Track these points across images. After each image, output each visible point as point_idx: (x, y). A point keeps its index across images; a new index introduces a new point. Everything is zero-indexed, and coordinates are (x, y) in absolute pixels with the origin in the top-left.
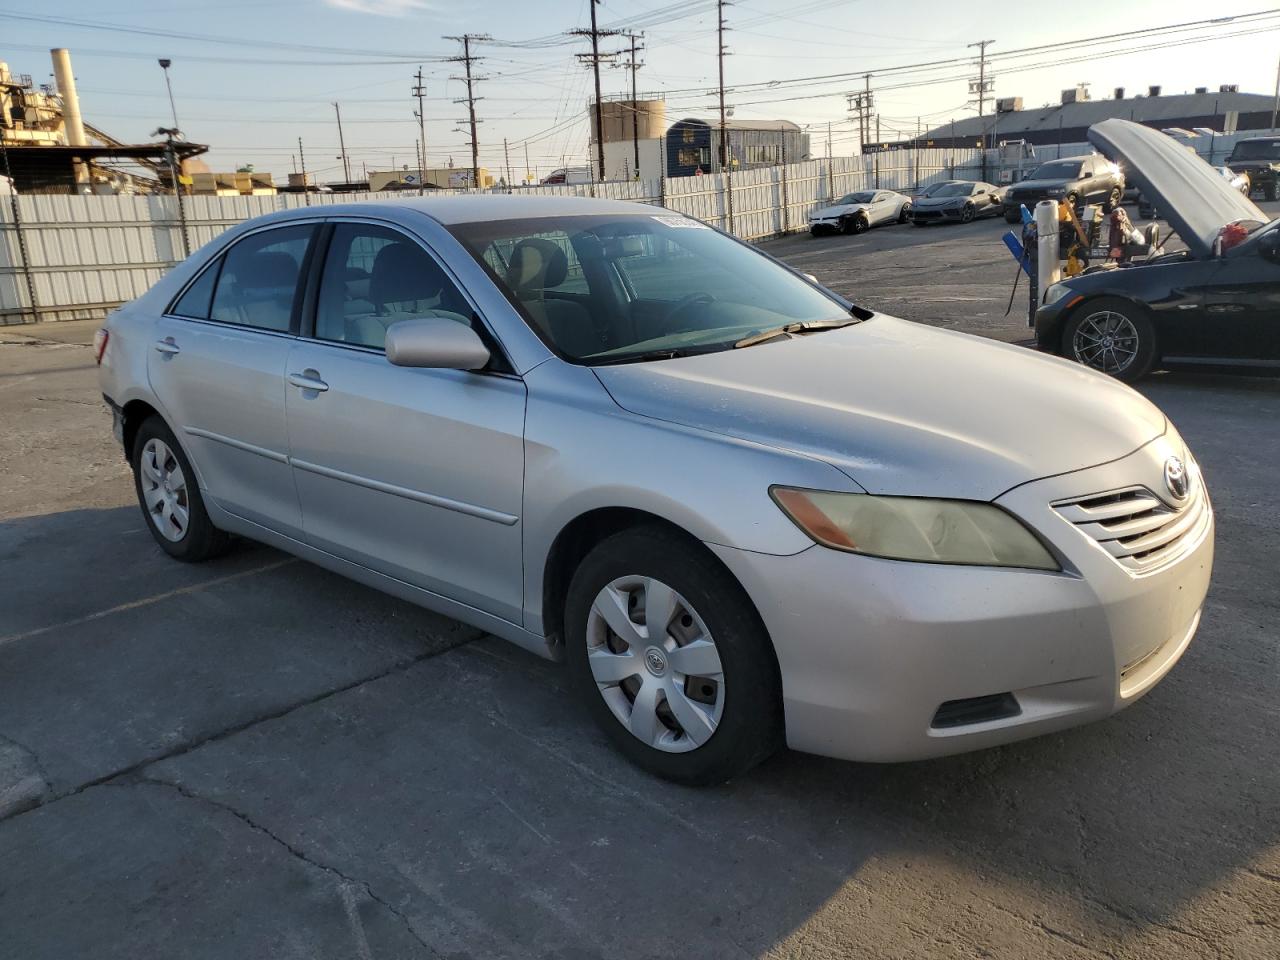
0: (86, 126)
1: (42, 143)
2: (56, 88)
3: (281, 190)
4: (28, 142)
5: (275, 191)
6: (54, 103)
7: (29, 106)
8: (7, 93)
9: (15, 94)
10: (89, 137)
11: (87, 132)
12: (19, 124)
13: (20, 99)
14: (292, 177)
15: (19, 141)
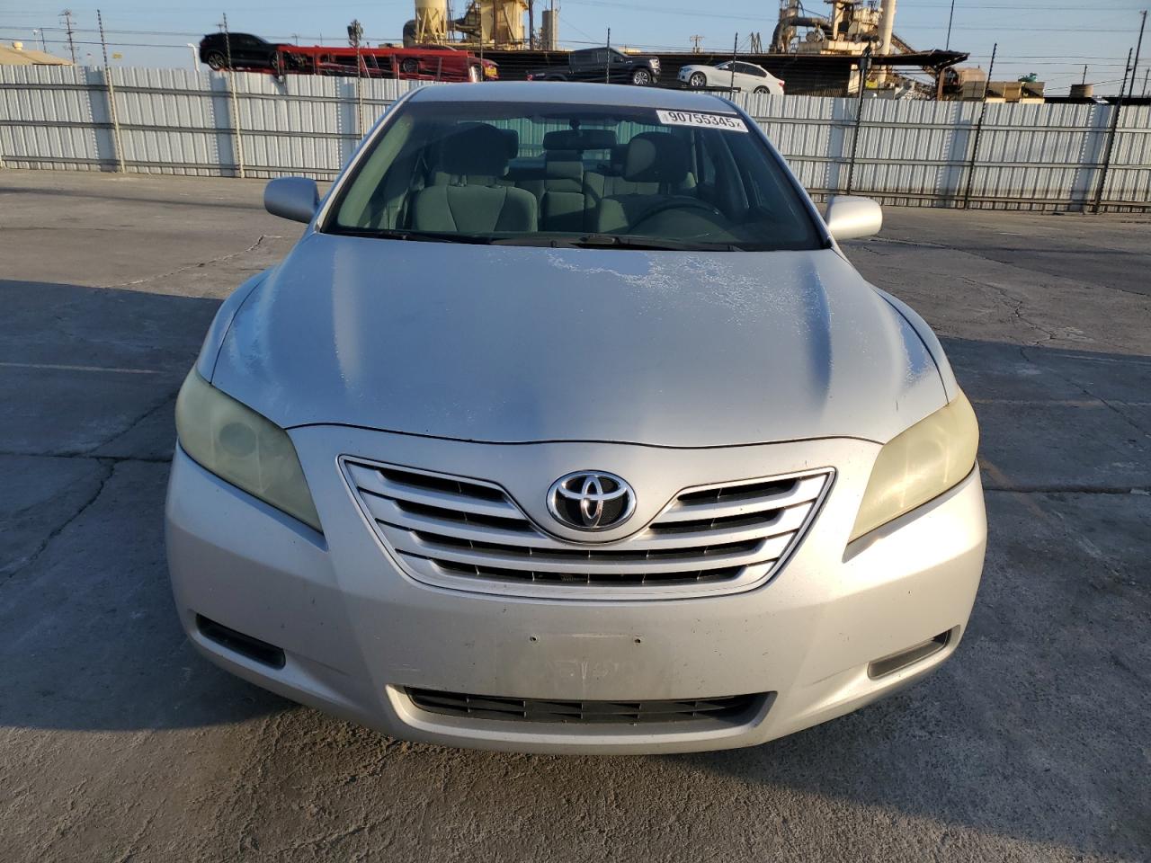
0: (894, 37)
1: (853, 53)
2: (880, 4)
3: (1050, 100)
4: (843, 52)
5: (1044, 100)
6: (876, 17)
7: (856, 20)
8: (841, 9)
9: (847, 10)
10: (893, 47)
11: (892, 43)
12: (842, 36)
13: (850, 14)
14: (1075, 87)
15: (837, 51)
